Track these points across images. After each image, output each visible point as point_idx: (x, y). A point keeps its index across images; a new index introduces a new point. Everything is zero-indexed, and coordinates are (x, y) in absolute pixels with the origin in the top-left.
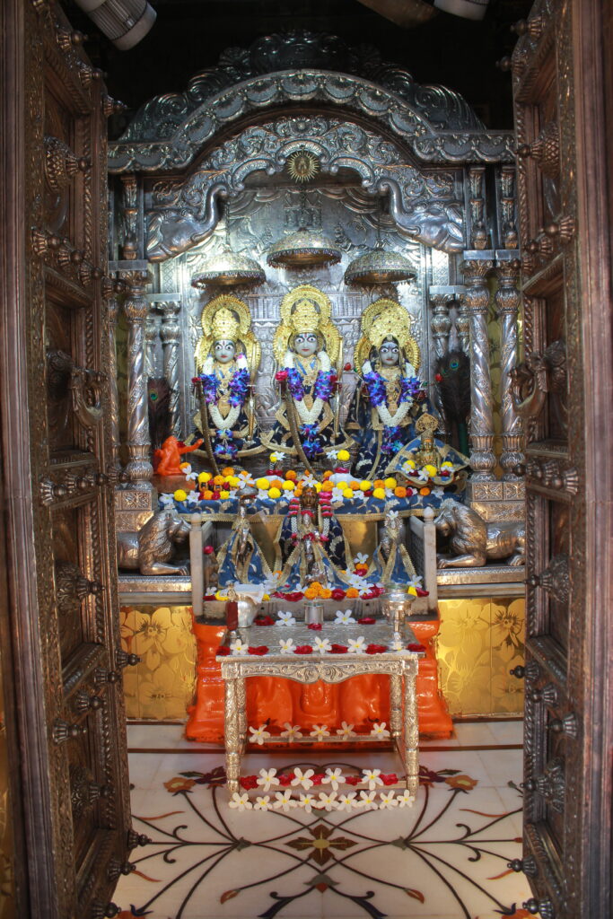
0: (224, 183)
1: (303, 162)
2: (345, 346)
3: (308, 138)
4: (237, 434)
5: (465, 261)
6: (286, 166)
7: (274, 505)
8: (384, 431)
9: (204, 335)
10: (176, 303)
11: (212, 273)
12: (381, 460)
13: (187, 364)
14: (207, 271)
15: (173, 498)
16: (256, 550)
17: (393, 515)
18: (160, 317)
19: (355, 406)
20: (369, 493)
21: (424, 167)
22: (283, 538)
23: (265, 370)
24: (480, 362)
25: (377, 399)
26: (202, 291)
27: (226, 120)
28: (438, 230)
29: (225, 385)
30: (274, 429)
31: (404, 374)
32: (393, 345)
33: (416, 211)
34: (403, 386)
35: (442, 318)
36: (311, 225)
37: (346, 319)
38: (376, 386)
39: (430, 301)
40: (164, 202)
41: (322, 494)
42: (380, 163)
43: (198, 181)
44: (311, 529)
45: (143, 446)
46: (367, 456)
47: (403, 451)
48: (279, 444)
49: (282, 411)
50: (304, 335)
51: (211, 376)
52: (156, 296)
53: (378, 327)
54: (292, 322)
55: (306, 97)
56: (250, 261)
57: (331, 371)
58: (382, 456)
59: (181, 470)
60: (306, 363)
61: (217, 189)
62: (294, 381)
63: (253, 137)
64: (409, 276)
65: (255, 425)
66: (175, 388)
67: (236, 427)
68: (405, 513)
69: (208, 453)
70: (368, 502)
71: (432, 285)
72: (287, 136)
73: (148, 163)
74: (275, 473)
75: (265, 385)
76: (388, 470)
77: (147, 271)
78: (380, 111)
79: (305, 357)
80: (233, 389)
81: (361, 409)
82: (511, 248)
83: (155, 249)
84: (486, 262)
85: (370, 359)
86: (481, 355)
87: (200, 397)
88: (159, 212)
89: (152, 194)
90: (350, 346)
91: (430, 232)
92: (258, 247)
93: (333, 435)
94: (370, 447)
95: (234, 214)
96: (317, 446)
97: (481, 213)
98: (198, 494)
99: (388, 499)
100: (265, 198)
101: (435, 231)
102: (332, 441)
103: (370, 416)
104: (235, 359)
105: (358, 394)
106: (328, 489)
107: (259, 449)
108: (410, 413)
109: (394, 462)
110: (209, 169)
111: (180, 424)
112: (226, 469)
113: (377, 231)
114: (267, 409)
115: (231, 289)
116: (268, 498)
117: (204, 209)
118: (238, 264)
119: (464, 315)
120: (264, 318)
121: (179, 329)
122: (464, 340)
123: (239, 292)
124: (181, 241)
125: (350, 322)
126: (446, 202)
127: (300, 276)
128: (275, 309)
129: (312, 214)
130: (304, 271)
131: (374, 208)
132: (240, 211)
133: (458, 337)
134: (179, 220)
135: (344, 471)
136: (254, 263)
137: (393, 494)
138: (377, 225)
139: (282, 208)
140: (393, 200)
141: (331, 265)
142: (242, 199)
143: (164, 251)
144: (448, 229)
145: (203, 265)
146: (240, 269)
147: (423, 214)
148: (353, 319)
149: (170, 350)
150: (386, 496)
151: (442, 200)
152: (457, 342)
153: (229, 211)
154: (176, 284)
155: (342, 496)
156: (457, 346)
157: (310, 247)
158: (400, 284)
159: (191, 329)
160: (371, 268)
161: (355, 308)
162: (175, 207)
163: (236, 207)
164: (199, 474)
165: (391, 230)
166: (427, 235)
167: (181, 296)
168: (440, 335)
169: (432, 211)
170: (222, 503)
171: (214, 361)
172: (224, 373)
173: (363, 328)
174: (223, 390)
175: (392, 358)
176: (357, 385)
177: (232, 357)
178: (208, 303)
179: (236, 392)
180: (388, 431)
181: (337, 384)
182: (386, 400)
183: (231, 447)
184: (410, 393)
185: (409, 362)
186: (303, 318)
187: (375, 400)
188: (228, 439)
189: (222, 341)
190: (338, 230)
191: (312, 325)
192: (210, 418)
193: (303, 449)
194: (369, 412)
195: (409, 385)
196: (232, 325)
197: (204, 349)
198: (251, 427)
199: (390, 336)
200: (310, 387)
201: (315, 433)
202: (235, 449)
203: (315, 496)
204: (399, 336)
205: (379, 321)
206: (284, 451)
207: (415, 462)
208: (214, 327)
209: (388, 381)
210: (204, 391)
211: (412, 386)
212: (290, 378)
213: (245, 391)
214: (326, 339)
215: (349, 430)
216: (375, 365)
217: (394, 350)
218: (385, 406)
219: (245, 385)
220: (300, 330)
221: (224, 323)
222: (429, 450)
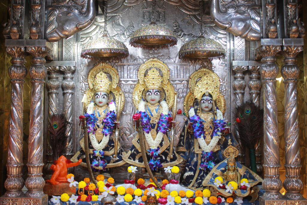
2: (178, 97)
4: (107, 153)
5: (262, 46)
8: (202, 154)
9: (89, 88)
10: (72, 68)
11: (93, 49)
12: (200, 173)
14: (90, 48)
15: (60, 199)
18: (62, 76)
19: (184, 136)
20: (192, 200)
23: (127, 111)
24: (271, 115)
25: (198, 133)
26: (89, 60)
28: (243, 25)
29: (100, 121)
30: (131, 150)
31: (216, 117)
32: (209, 98)
33: (228, 12)
34: (215, 125)
35: (240, 81)
36: (159, 21)
37: (179, 80)
38: (198, 125)
39: (233, 71)
40: (59, 1)
41: (160, 200)
45: (38, 166)
46: (191, 170)
47: (215, 169)
48: (134, 160)
49: (136, 139)
50: (152, 91)
51: (92, 115)
53: (199, 86)
54: (144, 82)
56: (118, 42)
57: (169, 114)
58: (201, 170)
59: (67, 179)
60: (153, 109)
62: (145, 120)
64: (220, 54)
65: (119, 147)
66: (70, 121)
67: (106, 149)
69: (88, 164)
71: (234, 60)
74: (129, 183)
75: (127, 121)
76: (204, 183)
77: (45, 47)
79: (153, 104)
80: (106, 125)
81: (187, 138)
82: (294, 37)
83: (51, 33)
84: (276, 47)
85: (193, 106)
86: (271, 110)
87: (84, 128)
88: (55, 8)
90: (181, 98)
91: (238, 27)
92: (125, 33)
93: (169, 155)
94: (193, 163)
95: (110, 13)
96: (158, 163)
97: (273, 13)
98: (77, 197)
100: (131, 3)
101: (241, 26)
102: (168, 159)
103: (193, 143)
104: (108, 104)
105: (186, 129)
106: (164, 196)
107: (121, 163)
109: (208, 177)
111: (72, 144)
112: (99, 176)
113: (200, 26)
114: (127, 136)
115: (107, 60)
116: (123, 201)
117: (86, 7)
118: (111, 44)
119: (254, 79)
120: (127, 78)
121: (74, 84)
122: (254, 95)
123: (112, 61)
124: (70, 28)
125: (182, 82)
126: (249, 6)
127: (151, 52)
128: (134, 73)
129: (159, 14)
130: (153, 49)
131: (199, 11)
132: (114, 11)
133: (250, 93)
134: (68, 14)
135: (175, 181)
136: (121, 44)
137: (208, 201)
138: (200, 21)
139: (141, 10)
140: (213, 4)
141: (170, 46)
142: (116, 3)
143: (58, 34)
144: (250, 24)
145: (88, 44)
146: (111, 47)
147: (233, 14)
148: (184, 80)
149: (68, 97)
150: (203, 202)
151: (246, 4)
152: (249, 97)
153: (107, 11)
154: (73, 55)
155: (174, 201)
156: (249, 99)
157: (157, 34)
158: (214, 59)
159: (81, 84)
160: (196, 49)
161: (185, 74)
162: (67, 5)
163: (112, 8)
164: (79, 182)
165: (209, 25)
166: (235, 28)
167: (76, 63)
168: (238, 92)
169: (239, 12)
170: (93, 204)
171: (94, 105)
172: (100, 113)
173: (190, 86)
174: (99, 124)
175: (208, 106)
176: (185, 123)
177: (106, 103)
178: (92, 68)
179: (107, 126)
180: (205, 155)
181: (172, 123)
182: (204, 134)
183: (102, 162)
184: (220, 130)
185: (218, 109)
186: (152, 80)
187: (196, 134)
188: (101, 156)
189: (100, 93)
190: (176, 24)
191: (157, 84)
192: (90, 142)
193: (149, 165)
194: (192, 141)
195: (219, 125)
196: (107, 83)
197: (89, 97)
198: (116, 148)
199: (207, 92)
200: (155, 124)
201: (157, 155)
202: (105, 163)
203: (155, 202)
204: (213, 92)
205: (200, 82)
206: (137, 165)
207: (223, 179)
208: (95, 84)
209: (205, 122)
210: (86, 124)
211: (221, 125)
212: (142, 118)
213: (113, 125)
214: (166, 93)
215: (179, 151)
216: (197, 111)
217: (209, 102)
218: (203, 138)
219: (113, 122)
220: (149, 87)
221: (101, 81)
222: (233, 170)
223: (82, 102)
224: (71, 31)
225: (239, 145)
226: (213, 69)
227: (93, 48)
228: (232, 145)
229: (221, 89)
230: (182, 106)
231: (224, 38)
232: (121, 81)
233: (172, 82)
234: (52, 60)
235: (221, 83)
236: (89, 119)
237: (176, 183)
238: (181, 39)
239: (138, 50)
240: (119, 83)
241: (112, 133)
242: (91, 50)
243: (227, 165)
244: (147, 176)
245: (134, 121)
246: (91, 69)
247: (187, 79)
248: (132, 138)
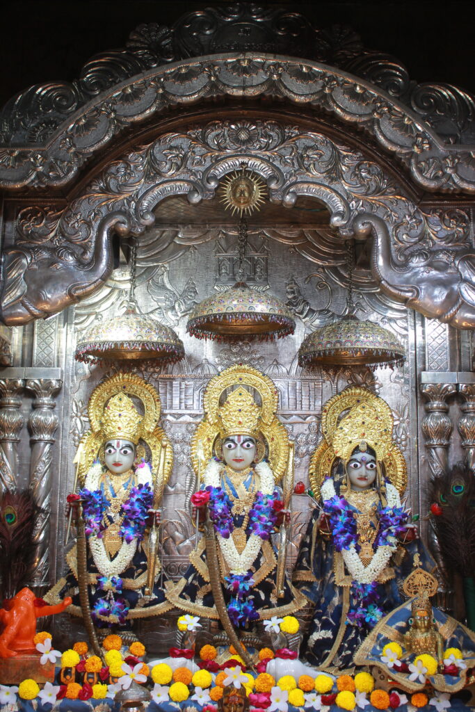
0: (125, 213)
1: (243, 186)
2: (296, 454)
3: (253, 152)
4: (130, 583)
6: (218, 192)
8: (352, 588)
9: (92, 430)
10: (54, 382)
11: (104, 343)
12: (348, 633)
13: (65, 471)
14: (98, 339)
15: (17, 694)
18: (30, 401)
19: (309, 546)
20: (329, 698)
21: (424, 198)
23: (178, 485)
25: (343, 539)
26: (93, 366)
27: (131, 120)
28: (445, 293)
29: (116, 507)
30: (187, 577)
31: (384, 501)
32: (369, 457)
33: (411, 265)
34: (382, 520)
35: (438, 418)
36: (253, 280)
37: (298, 415)
38: (342, 519)
39: (422, 394)
40: (32, 236)
41: (255, 697)
42: (357, 191)
43: (84, 207)
46: (326, 626)
47: (383, 626)
48: (193, 600)
49: (199, 550)
50: (236, 438)
51: (96, 492)
52: (26, 370)
53: (346, 430)
54: (219, 417)
55: (251, 92)
56: (160, 328)
57: (275, 494)
58: (349, 627)
59: (35, 645)
60: (238, 480)
61: (114, 222)
62: (219, 507)
63: (171, 148)
64: (393, 358)
65: (157, 570)
66: (44, 505)
67: (128, 573)
69: (84, 610)
71: (424, 370)
72: (221, 149)
73: (9, 178)
74: (182, 655)
75: (177, 509)
76: (358, 657)
78: (360, 116)
79: (237, 470)
80: (128, 516)
81: (318, 550)
83: (13, 306)
85: (332, 476)
87: (77, 523)
88: (22, 251)
89: (16, 223)
90: (304, 455)
91: (432, 297)
92: (177, 307)
93: (275, 591)
94: (330, 610)
95: (143, 260)
96: (250, 608)
98: (58, 689)
100: (190, 239)
101: (440, 295)
102: (273, 600)
103: (332, 562)
104: (134, 469)
106: (263, 688)
107: (161, 608)
108: (391, 563)
109: (368, 643)
110: (103, 191)
111: (47, 561)
112: (110, 637)
113: (347, 292)
114: (177, 543)
115: (134, 366)
116: (168, 699)
117: (92, 250)
118: (144, 331)
119: (472, 415)
120: (180, 409)
121: (56, 419)
122: (471, 451)
123: (146, 370)
124: (54, 295)
125: (305, 419)
126: (457, 251)
127: (234, 350)
128: (196, 398)
129: (255, 264)
130: (241, 343)
131: (344, 259)
132: (152, 256)
133: (462, 447)
134: (52, 264)
135: (290, 653)
136: (168, 331)
137: (368, 703)
138: (346, 282)
139: (214, 254)
140: (378, 247)
141: (279, 337)
142: (157, 239)
143: (28, 309)
144: (461, 292)
145: (93, 329)
146: (145, 339)
147: (422, 269)
148: (309, 415)
149: (41, 449)
150: (357, 705)
151: (451, 248)
152: (461, 454)
153: (136, 256)
154: (56, 355)
155: (287, 702)
156: (460, 459)
157: (250, 311)
158: (379, 368)
159: (74, 419)
160: (338, 345)
161: (312, 400)
162: (49, 245)
163: (148, 250)
164: (62, 653)
165: (367, 290)
166: (427, 300)
167: (62, 371)
168: (435, 443)
169: (436, 264)
170: (95, 706)
171: (103, 470)
172: (116, 489)
173: (323, 429)
174: (112, 515)
175: (365, 476)
176: (313, 514)
177: (130, 465)
178: (100, 385)
179: (131, 519)
180: (359, 590)
181: (283, 514)
182: (356, 541)
183: (118, 604)
184: (393, 531)
185: (390, 483)
186: (236, 413)
187: (339, 540)
188: (116, 591)
189: (116, 441)
190: (291, 288)
191: (249, 424)
192: (90, 557)
193: (228, 612)
194: (329, 556)
195: (391, 519)
196: (133, 419)
197: (90, 450)
198: (152, 572)
199: (363, 443)
200: (243, 517)
201: (247, 588)
202: (125, 607)
203: (243, 703)
204: (376, 444)
205: (348, 420)
206: (200, 613)
207: (403, 649)
208: (106, 420)
209: (360, 512)
210: (83, 515)
211: (396, 520)
212: (213, 502)
213: (146, 518)
214: (270, 444)
215: (299, 581)
216: (341, 487)
217: (369, 465)
218: (355, 550)
219: (145, 510)
220: (231, 430)
221: (120, 415)
222: (425, 627)
223: (74, 462)
224: (57, 303)
225: (440, 568)
226: (377, 391)
227: (103, 339)
228: (423, 567)
229: (394, 436)
230: (306, 474)
231: (401, 319)
232: (166, 415)
233: (282, 420)
234: (8, 366)
235: (396, 423)
236: (89, 503)
237: (292, 657)
238: (304, 320)
239: (204, 344)
240: (160, 419)
241: (143, 535)
242: (100, 345)
243: (412, 615)
244: (224, 640)
245: (195, 509)
246: (97, 387)
247: (316, 413)
248: (188, 549)
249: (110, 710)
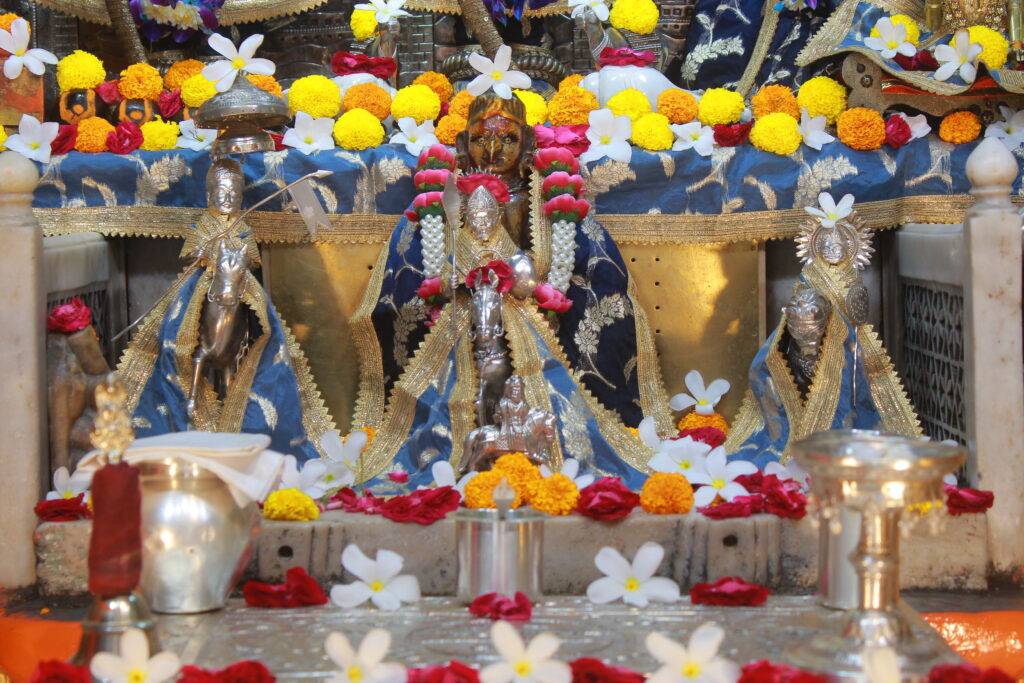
7: (357, 173)
12: (781, 32)
16: (274, 342)
17: (834, 212)
20: (733, 134)
22: (389, 300)
44: (499, 246)
46: (726, 27)
58: (786, 16)
68: (882, 212)
70: (730, 168)
74: (364, 68)
98: (54, 129)
99: (811, 154)
106: (570, 116)
137: (831, 139)
150: (802, 144)
155: (628, 141)
164: (59, 59)
170: (149, 164)
203: (519, 135)
249: (189, 171)
